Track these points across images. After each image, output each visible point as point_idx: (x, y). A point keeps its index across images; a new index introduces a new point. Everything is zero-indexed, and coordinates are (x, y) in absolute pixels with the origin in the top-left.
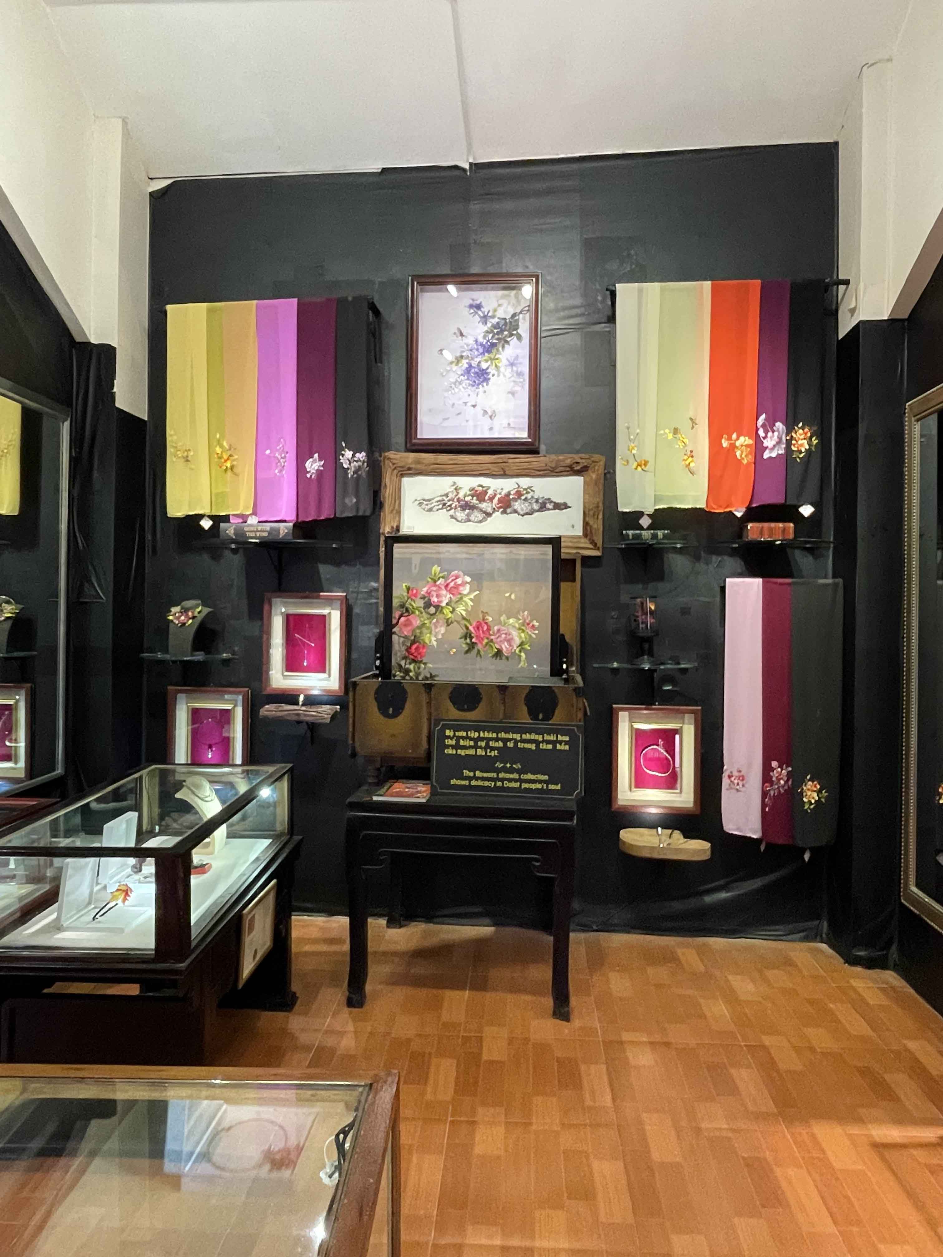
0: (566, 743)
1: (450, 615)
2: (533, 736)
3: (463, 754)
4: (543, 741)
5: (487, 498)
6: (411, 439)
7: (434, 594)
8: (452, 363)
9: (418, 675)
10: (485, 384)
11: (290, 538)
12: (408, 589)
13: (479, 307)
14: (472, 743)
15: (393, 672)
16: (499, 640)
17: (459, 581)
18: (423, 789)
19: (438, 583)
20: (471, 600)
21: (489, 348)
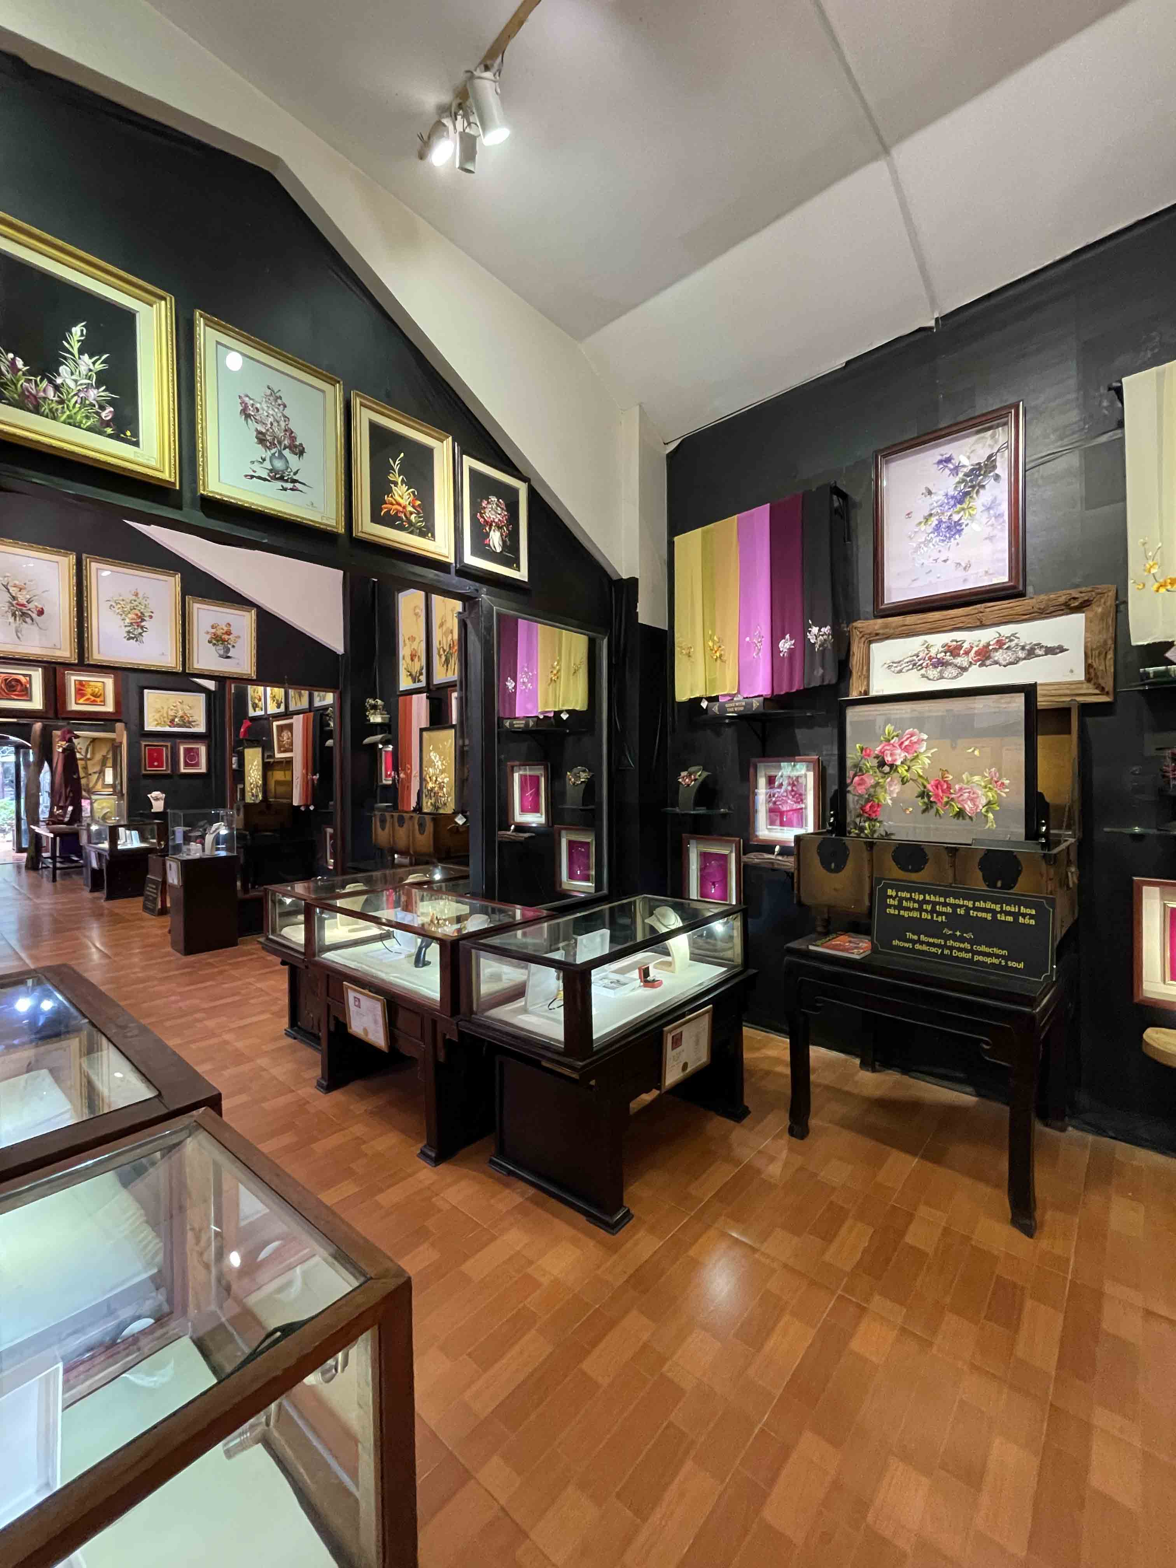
0: (1032, 917)
1: (905, 773)
2: (989, 905)
3: (906, 916)
4: (1002, 912)
5: (962, 652)
6: (878, 605)
7: (888, 752)
8: (920, 523)
9: (873, 832)
10: (957, 536)
11: (761, 710)
12: (862, 749)
13: (948, 460)
14: (916, 906)
15: (848, 829)
16: (961, 799)
17: (914, 739)
18: (865, 945)
19: (892, 742)
20: (928, 757)
21: (962, 498)
